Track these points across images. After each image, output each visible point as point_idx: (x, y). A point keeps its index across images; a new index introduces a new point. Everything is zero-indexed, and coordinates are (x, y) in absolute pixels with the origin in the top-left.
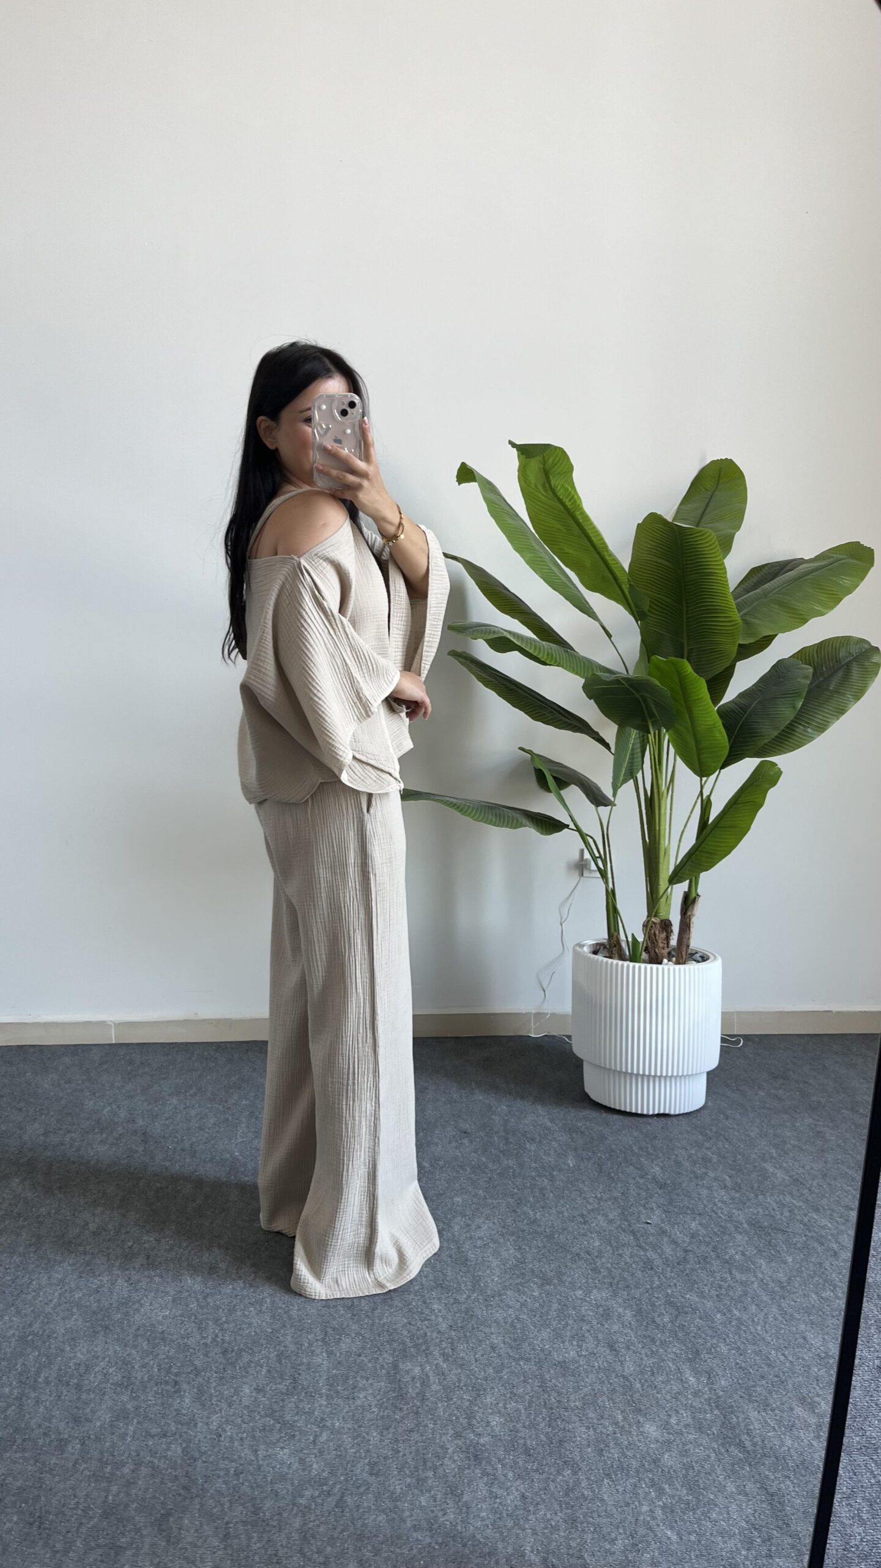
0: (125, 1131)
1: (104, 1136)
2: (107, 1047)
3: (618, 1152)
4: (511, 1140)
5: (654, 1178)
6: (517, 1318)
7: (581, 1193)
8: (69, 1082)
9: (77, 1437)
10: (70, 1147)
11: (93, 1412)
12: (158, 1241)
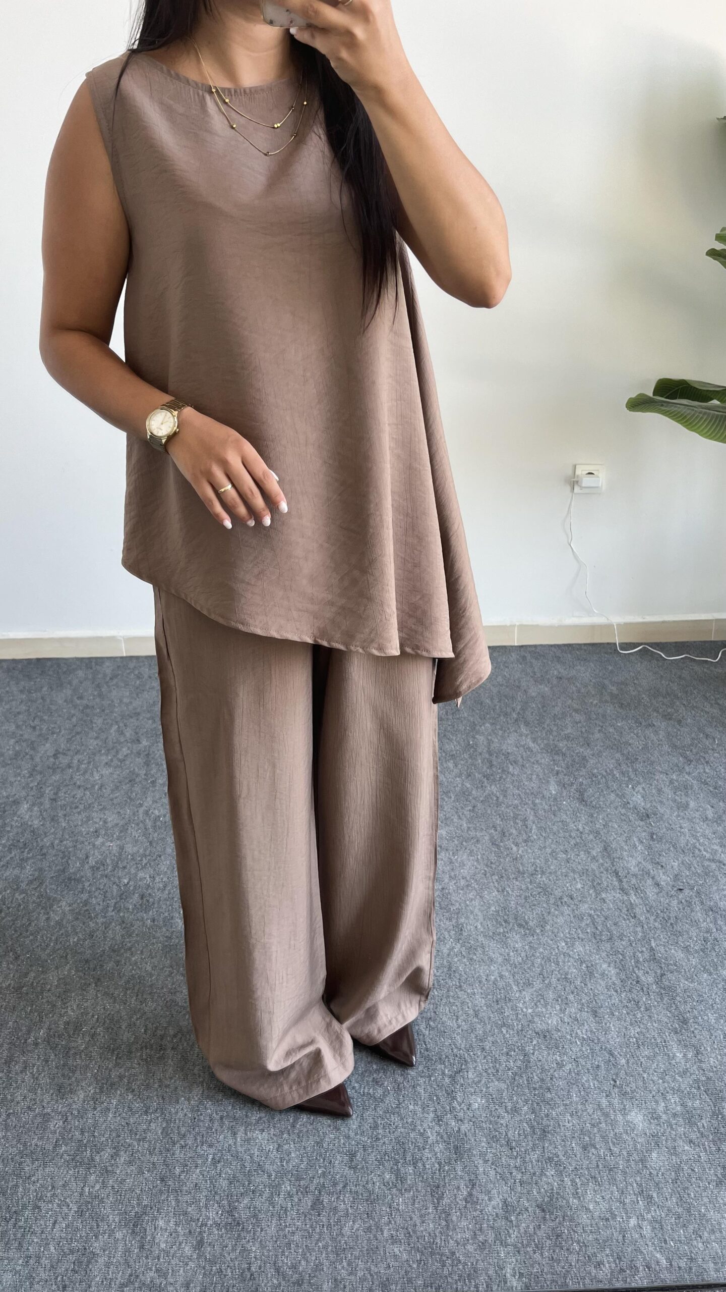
0: (129, 752)
1: (110, 758)
2: (119, 660)
3: (599, 777)
4: (495, 763)
5: (636, 809)
6: (501, 977)
7: (563, 825)
8: (81, 698)
9: (60, 1112)
10: (77, 769)
11: (78, 1081)
12: (153, 878)
